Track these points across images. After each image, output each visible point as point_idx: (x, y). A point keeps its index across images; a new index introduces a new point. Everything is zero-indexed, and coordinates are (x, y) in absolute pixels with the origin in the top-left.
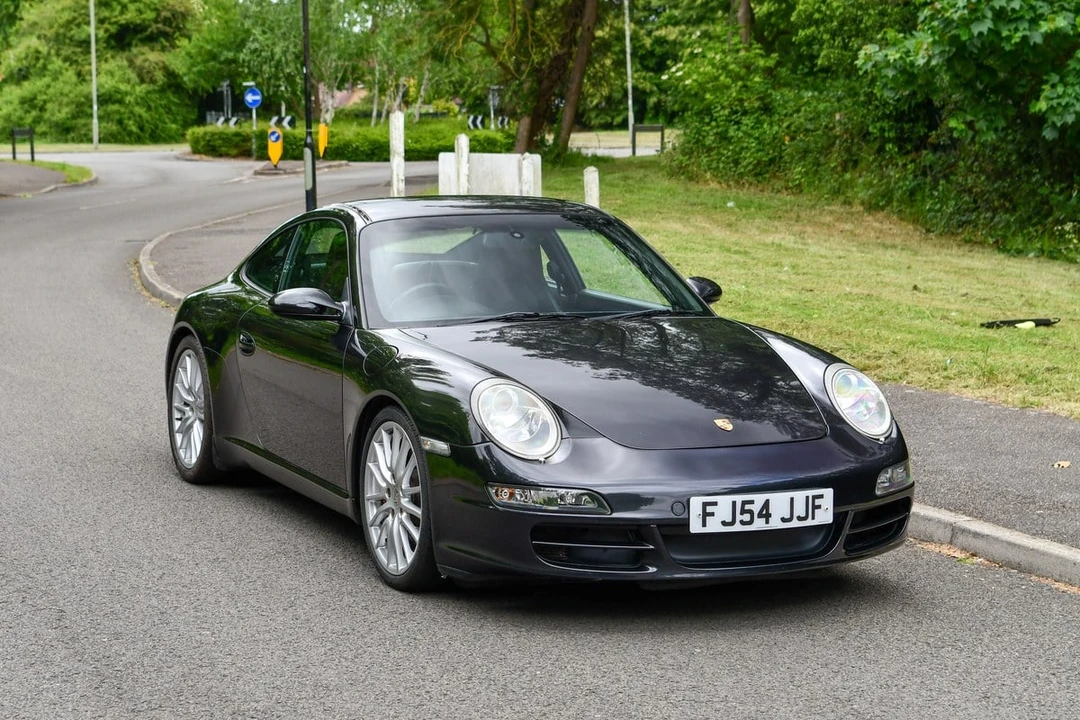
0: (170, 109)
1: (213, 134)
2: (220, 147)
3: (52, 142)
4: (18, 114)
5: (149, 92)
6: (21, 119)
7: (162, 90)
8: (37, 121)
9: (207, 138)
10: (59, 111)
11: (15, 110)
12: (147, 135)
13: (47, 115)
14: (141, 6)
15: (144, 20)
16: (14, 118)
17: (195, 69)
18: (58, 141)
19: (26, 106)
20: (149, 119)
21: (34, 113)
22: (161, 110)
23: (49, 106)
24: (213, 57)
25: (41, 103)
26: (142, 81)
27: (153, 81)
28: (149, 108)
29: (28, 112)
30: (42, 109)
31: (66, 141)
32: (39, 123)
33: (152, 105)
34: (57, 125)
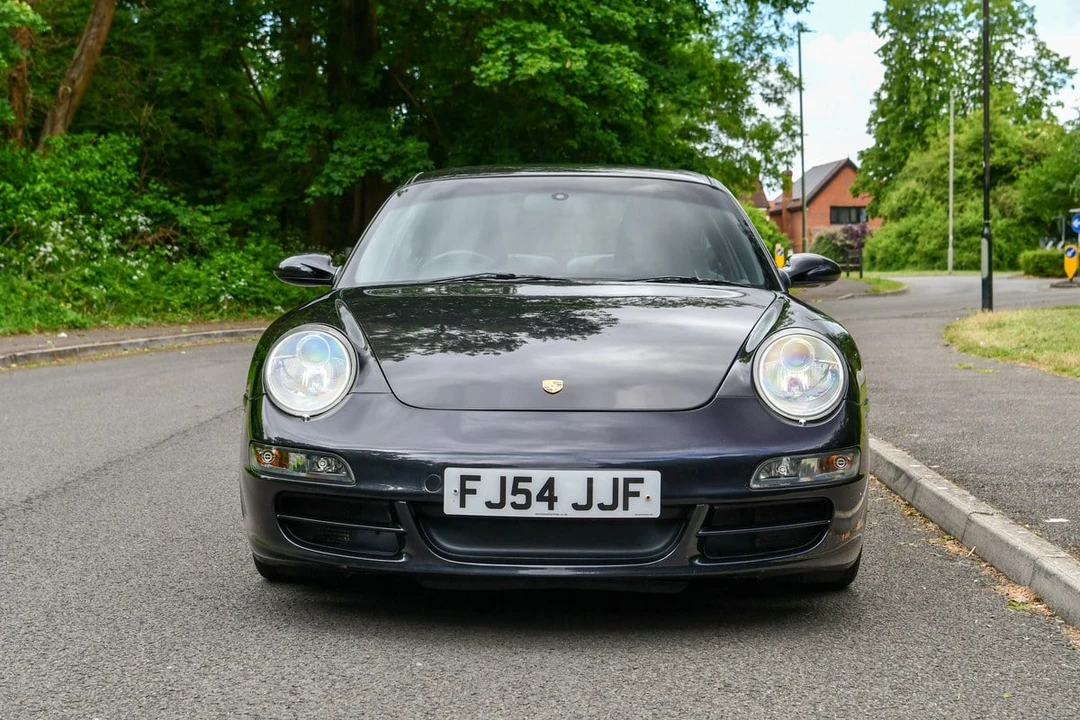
0: (1028, 240)
1: (1041, 257)
2: (1047, 268)
3: (921, 269)
4: (894, 246)
5: (1009, 225)
6: (897, 250)
7: (1022, 223)
8: (910, 252)
9: (1036, 260)
10: (929, 243)
11: (892, 243)
12: (1006, 263)
13: (919, 247)
14: (1007, 150)
15: (1009, 162)
16: (891, 250)
17: (1030, 199)
18: (927, 269)
19: (902, 239)
20: (1008, 248)
21: (908, 245)
22: (1020, 241)
23: (920, 239)
24: (1049, 187)
25: (914, 236)
26: (1004, 216)
27: (1013, 216)
28: (1009, 240)
29: (903, 244)
30: (915, 242)
31: (933, 269)
32: (912, 253)
33: (1011, 236)
34: (926, 255)
